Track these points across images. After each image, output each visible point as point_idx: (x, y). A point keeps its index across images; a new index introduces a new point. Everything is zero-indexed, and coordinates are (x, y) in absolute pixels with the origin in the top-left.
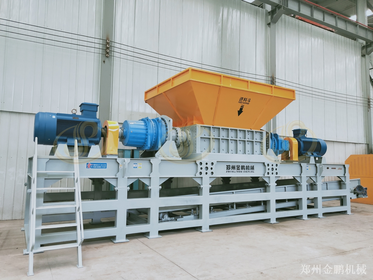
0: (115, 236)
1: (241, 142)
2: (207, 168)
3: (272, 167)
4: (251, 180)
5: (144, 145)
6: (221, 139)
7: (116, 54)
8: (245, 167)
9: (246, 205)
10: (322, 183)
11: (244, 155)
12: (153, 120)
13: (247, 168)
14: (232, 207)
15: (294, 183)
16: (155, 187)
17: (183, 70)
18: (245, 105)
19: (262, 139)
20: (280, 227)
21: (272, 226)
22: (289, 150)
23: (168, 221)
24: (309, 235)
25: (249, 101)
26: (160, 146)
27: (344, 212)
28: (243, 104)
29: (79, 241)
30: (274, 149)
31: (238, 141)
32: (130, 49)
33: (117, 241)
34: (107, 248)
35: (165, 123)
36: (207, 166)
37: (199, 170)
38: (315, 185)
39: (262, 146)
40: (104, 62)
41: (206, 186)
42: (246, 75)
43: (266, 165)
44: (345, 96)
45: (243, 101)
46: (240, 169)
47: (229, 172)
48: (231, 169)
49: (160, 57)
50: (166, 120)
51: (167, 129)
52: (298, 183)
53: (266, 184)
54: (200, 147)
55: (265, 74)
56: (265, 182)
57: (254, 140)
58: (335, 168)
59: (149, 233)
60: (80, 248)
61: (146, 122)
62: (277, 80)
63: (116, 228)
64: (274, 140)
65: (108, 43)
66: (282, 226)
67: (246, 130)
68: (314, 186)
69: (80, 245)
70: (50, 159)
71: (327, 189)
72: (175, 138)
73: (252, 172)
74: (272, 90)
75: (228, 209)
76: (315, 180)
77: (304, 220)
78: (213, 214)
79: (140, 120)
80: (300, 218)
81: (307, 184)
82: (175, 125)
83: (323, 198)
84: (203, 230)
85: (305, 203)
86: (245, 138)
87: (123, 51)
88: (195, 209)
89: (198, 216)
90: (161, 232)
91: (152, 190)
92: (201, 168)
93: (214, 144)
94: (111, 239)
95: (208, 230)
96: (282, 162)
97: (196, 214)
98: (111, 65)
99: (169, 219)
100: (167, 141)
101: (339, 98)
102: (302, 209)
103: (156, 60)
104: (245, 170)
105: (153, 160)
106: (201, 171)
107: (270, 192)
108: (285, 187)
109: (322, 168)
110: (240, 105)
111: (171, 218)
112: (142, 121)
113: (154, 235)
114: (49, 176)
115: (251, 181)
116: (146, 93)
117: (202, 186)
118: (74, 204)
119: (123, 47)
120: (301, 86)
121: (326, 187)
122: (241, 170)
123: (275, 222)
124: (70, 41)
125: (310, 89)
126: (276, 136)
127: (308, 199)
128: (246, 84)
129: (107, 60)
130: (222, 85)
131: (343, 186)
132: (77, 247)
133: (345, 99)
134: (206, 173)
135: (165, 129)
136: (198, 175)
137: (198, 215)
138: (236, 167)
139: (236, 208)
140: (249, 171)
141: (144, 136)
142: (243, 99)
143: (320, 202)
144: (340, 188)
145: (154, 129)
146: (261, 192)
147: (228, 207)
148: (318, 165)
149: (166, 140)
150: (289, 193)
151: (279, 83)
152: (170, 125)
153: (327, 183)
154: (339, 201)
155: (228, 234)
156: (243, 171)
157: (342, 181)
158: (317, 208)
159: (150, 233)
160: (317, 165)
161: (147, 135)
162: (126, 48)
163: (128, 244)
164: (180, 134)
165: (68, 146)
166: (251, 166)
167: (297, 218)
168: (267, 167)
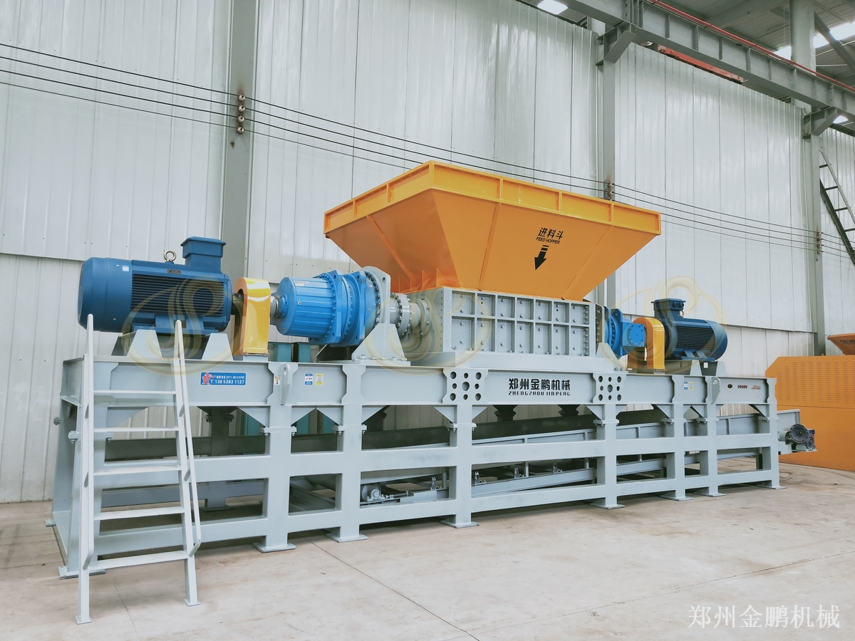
0: (264, 537)
1: (542, 327)
2: (467, 385)
3: (610, 383)
4: (559, 412)
5: (326, 334)
6: (496, 321)
7: (259, 128)
8: (551, 383)
9: (552, 469)
10: (718, 419)
11: (548, 356)
12: (347, 277)
13: (555, 385)
14: (522, 472)
15: (655, 418)
16: (352, 428)
17: (414, 167)
18: (551, 245)
19: (586, 320)
20: (627, 516)
21: (610, 513)
22: (646, 345)
23: (380, 503)
24: (691, 534)
25: (560, 237)
26: (362, 336)
27: (765, 484)
28: (546, 244)
29: (190, 547)
30: (612, 342)
31: (534, 324)
32: (290, 115)
33: (267, 548)
34: (246, 563)
35: (375, 285)
36: (466, 380)
37: (450, 390)
38: (702, 423)
39: (586, 337)
40: (233, 144)
41: (464, 425)
42: (549, 177)
43: (596, 377)
44: (766, 226)
45: (546, 237)
46: (540, 387)
47: (514, 393)
48: (519, 387)
49: (359, 134)
50: (375, 277)
51: (378, 298)
52: (665, 420)
53: (596, 422)
54: (450, 337)
55: (590, 176)
56: (594, 416)
57: (570, 324)
58: (745, 387)
59: (338, 529)
60: (192, 562)
61: (330, 282)
62: (617, 190)
63: (267, 519)
64: (613, 324)
65: (241, 102)
66: (630, 514)
67: (553, 300)
68: (701, 426)
69: (191, 556)
70: (120, 364)
71: (728, 433)
72: (395, 318)
73: (565, 394)
74: (610, 212)
75: (512, 478)
76: (701, 412)
77: (678, 500)
78: (479, 488)
79: (316, 277)
80: (670, 498)
81: (685, 421)
82: (394, 289)
83: (720, 452)
84: (458, 524)
85: (680, 464)
86: (550, 319)
87: (274, 121)
88: (439, 477)
89: (447, 493)
90: (365, 528)
91: (345, 434)
92: (455, 386)
93: (482, 333)
94: (255, 543)
95: (470, 523)
96: (630, 371)
97: (441, 489)
98: (248, 151)
99: (383, 498)
100: (379, 325)
101: (754, 231)
102: (673, 476)
103: (350, 141)
104: (551, 390)
105: (347, 366)
106: (454, 391)
107: (604, 439)
108: (637, 428)
109: (718, 385)
110: (540, 245)
111: (387, 496)
112: (321, 280)
113: (350, 533)
114: (118, 401)
115: (559, 415)
116: (328, 215)
117: (455, 426)
118: (175, 465)
119: (274, 111)
120: (669, 204)
121: (725, 427)
122: (540, 391)
123: (616, 505)
124: (155, 96)
125: (691, 210)
126: (617, 313)
127: (687, 454)
128: (552, 198)
129: (238, 141)
130: (501, 200)
131: (763, 425)
132: (186, 560)
133: (767, 233)
134: (466, 397)
135: (373, 296)
136: (447, 401)
137: (447, 490)
138: (530, 383)
139: (530, 475)
140: (559, 391)
141: (327, 314)
142: (548, 231)
143: (713, 461)
144: (757, 430)
145: (349, 297)
146: (584, 439)
147: (513, 471)
148: (708, 378)
149: (376, 323)
150: (646, 442)
151: (621, 196)
152: (385, 287)
153: (727, 420)
154: (754, 460)
155: (513, 533)
156: (546, 391)
157: (761, 414)
158: (706, 473)
159: (342, 530)
160: (706, 380)
161: (332, 310)
162: (281, 113)
163: (293, 554)
164: (406, 309)
165: (159, 334)
166: (563, 381)
167: (664, 496)
168: (598, 384)
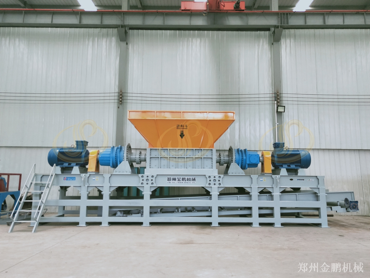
0: (79, 222)
1: (191, 159)
2: (148, 180)
6: (169, 158)
8: (186, 179)
13: (189, 179)
14: (178, 210)
16: (106, 193)
21: (214, 228)
23: (120, 216)
27: (318, 225)
28: (182, 130)
31: (186, 158)
32: (139, 95)
33: (79, 225)
36: (147, 178)
40: (119, 107)
41: (147, 192)
45: (181, 128)
47: (169, 182)
48: (172, 180)
57: (203, 157)
58: (304, 180)
59: (101, 222)
63: (80, 217)
64: (242, 155)
65: (121, 95)
67: (194, 149)
70: (44, 175)
73: (193, 183)
76: (271, 191)
77: (254, 227)
80: (249, 225)
84: (144, 225)
85: (256, 212)
86: (193, 156)
87: (134, 98)
89: (141, 215)
90: (110, 223)
92: (143, 180)
95: (149, 225)
102: (252, 217)
104: (187, 181)
105: (105, 174)
106: (142, 182)
107: (212, 200)
109: (278, 179)
110: (179, 130)
111: (123, 215)
113: (105, 224)
117: (143, 193)
122: (181, 181)
123: (217, 225)
134: (147, 184)
135: (123, 153)
136: (140, 185)
138: (177, 179)
142: (180, 126)
143: (276, 212)
146: (208, 200)
149: (122, 161)
156: (184, 182)
157: (316, 193)
160: (273, 177)
161: (110, 158)
166: (192, 178)
168: (208, 179)
